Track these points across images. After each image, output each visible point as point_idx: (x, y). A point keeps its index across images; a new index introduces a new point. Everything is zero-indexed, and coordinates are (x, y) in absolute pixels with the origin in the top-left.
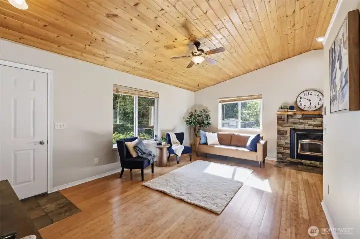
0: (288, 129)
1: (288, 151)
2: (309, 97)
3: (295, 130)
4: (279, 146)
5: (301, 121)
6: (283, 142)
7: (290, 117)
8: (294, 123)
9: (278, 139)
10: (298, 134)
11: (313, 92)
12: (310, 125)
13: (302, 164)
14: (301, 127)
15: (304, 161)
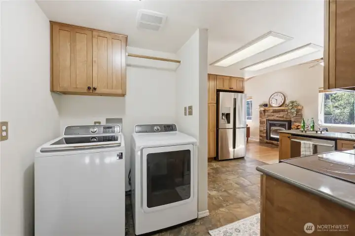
0: (265, 120)
1: (265, 135)
2: (276, 97)
3: (269, 120)
4: (261, 131)
5: (272, 114)
6: (262, 129)
7: (266, 111)
8: (269, 116)
9: (260, 127)
10: (270, 124)
11: (279, 94)
12: (277, 117)
13: (272, 144)
14: (272, 118)
15: (273, 142)
